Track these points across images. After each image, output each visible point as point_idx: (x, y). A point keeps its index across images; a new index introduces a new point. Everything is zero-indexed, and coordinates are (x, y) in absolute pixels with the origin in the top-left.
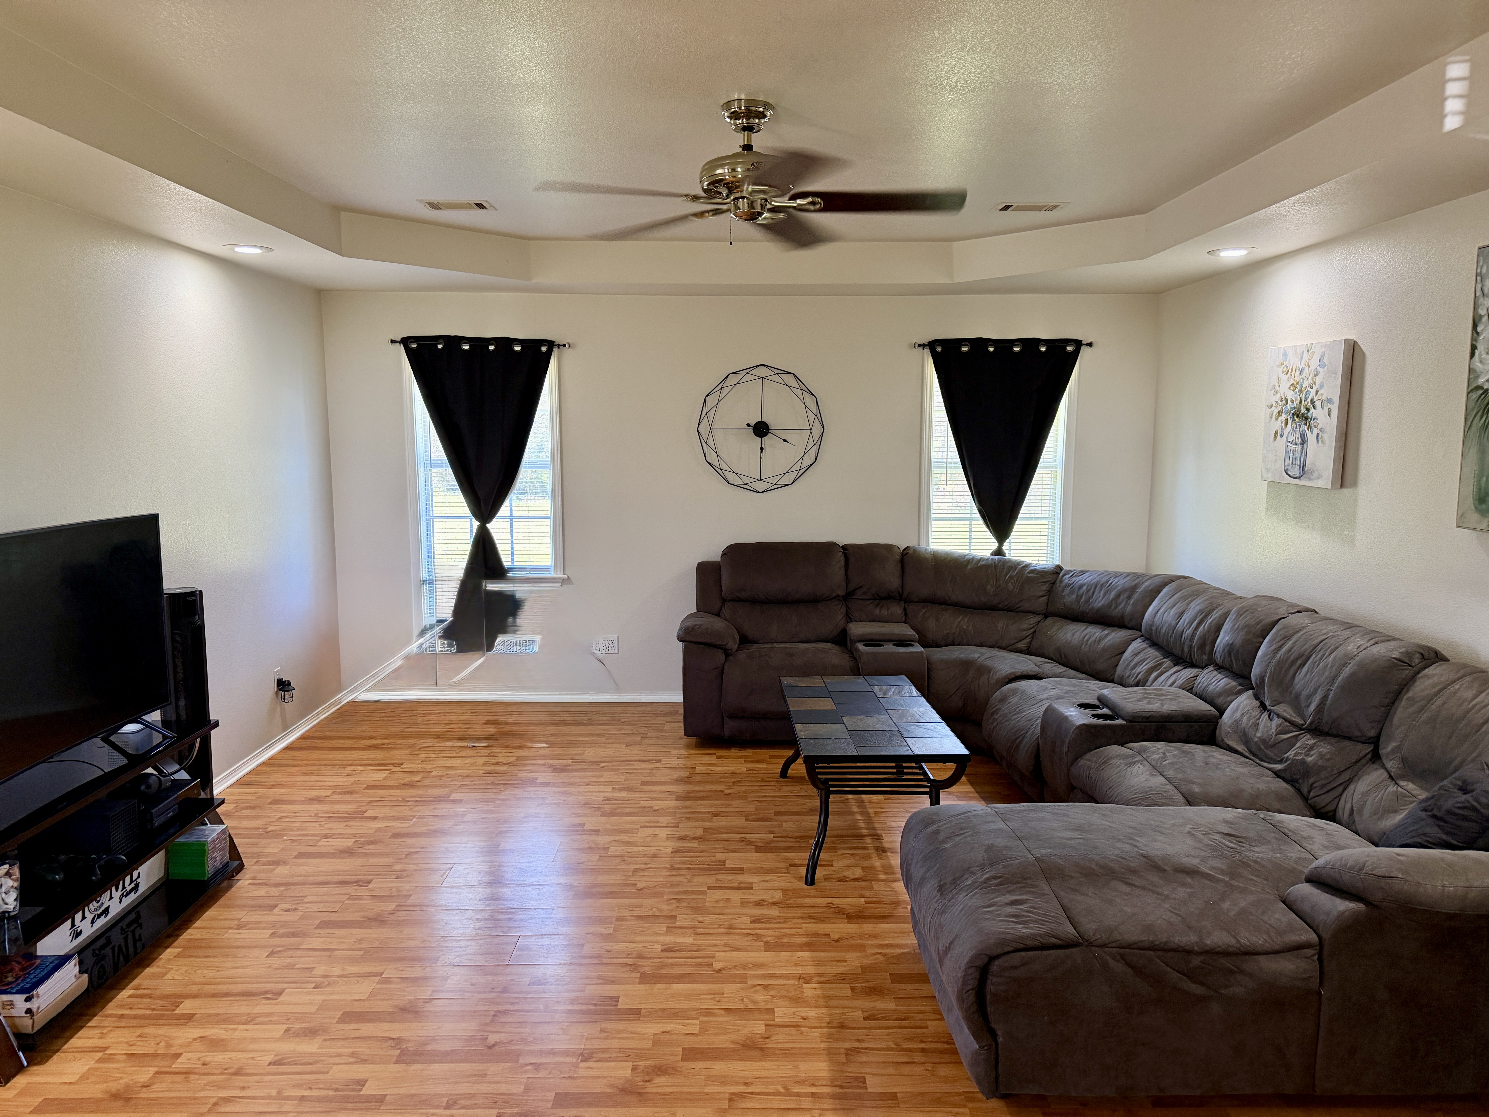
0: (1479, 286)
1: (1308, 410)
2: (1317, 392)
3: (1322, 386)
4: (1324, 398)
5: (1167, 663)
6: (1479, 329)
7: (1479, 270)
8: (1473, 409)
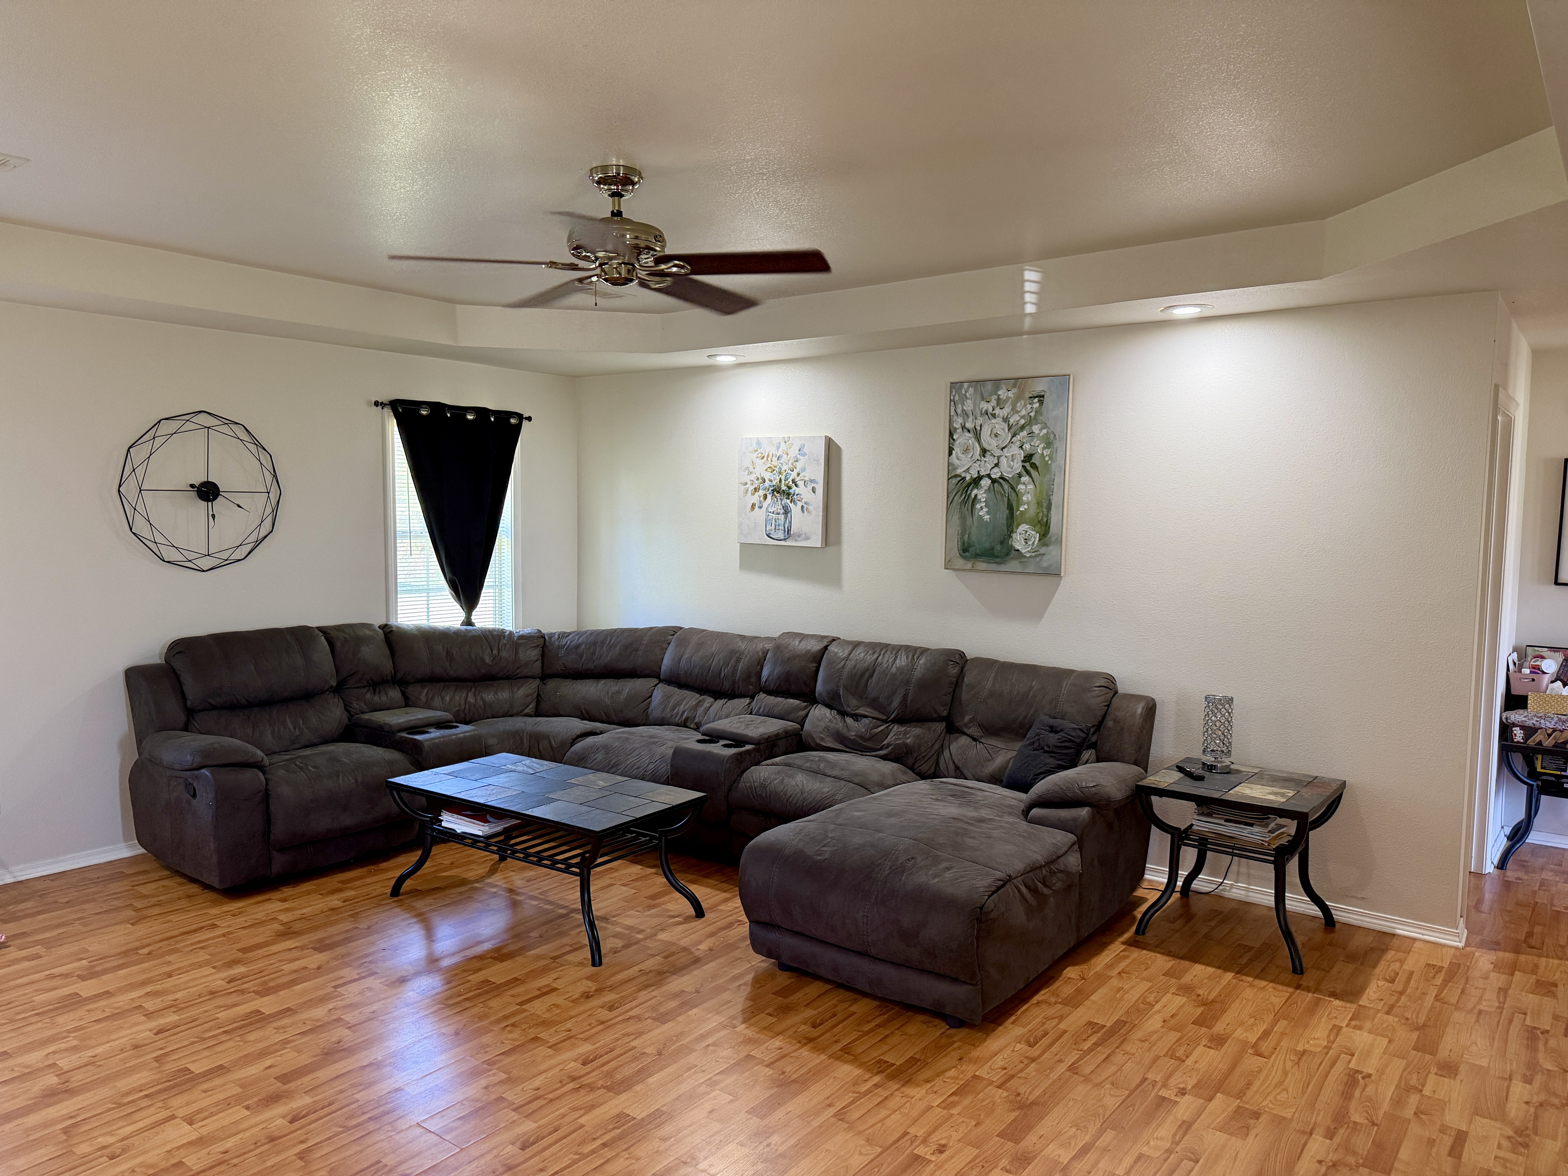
0: (953, 409)
1: (790, 488)
2: (798, 474)
3: (804, 469)
4: (806, 479)
5: (709, 700)
6: (955, 437)
7: (952, 398)
8: (954, 489)
